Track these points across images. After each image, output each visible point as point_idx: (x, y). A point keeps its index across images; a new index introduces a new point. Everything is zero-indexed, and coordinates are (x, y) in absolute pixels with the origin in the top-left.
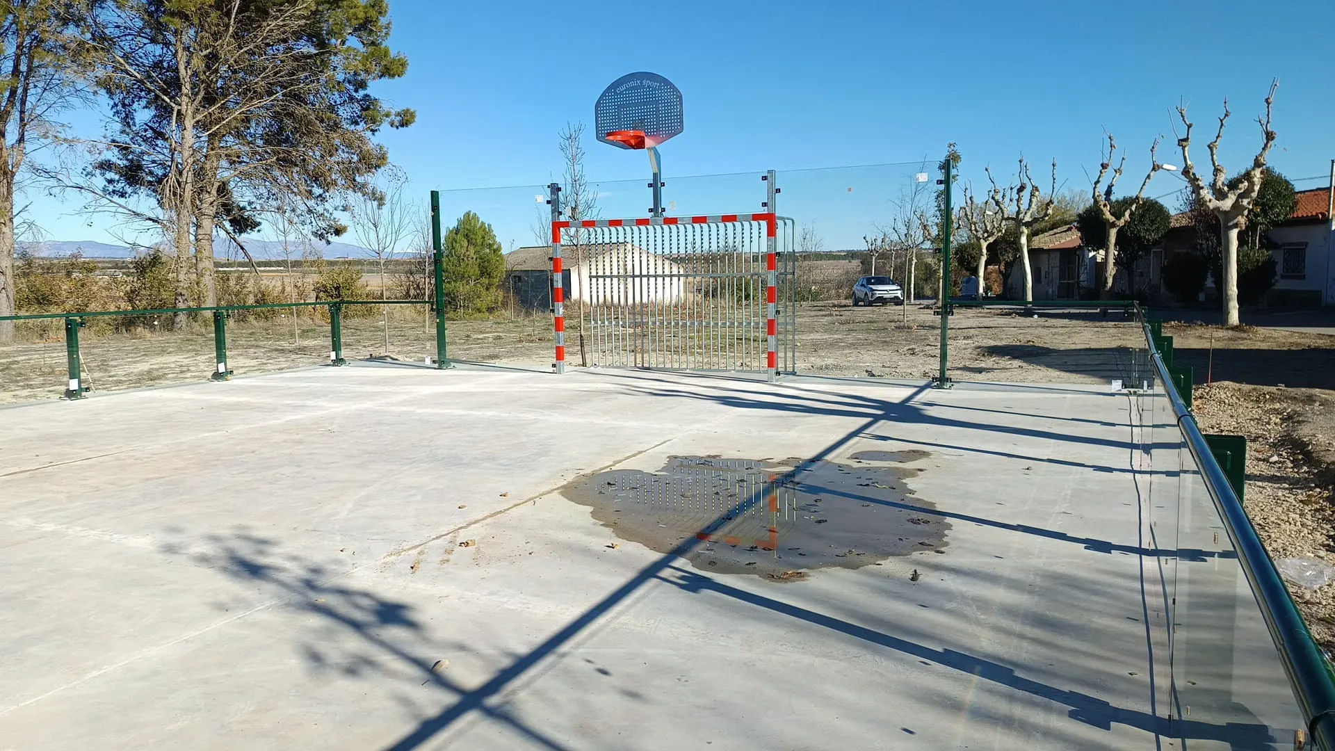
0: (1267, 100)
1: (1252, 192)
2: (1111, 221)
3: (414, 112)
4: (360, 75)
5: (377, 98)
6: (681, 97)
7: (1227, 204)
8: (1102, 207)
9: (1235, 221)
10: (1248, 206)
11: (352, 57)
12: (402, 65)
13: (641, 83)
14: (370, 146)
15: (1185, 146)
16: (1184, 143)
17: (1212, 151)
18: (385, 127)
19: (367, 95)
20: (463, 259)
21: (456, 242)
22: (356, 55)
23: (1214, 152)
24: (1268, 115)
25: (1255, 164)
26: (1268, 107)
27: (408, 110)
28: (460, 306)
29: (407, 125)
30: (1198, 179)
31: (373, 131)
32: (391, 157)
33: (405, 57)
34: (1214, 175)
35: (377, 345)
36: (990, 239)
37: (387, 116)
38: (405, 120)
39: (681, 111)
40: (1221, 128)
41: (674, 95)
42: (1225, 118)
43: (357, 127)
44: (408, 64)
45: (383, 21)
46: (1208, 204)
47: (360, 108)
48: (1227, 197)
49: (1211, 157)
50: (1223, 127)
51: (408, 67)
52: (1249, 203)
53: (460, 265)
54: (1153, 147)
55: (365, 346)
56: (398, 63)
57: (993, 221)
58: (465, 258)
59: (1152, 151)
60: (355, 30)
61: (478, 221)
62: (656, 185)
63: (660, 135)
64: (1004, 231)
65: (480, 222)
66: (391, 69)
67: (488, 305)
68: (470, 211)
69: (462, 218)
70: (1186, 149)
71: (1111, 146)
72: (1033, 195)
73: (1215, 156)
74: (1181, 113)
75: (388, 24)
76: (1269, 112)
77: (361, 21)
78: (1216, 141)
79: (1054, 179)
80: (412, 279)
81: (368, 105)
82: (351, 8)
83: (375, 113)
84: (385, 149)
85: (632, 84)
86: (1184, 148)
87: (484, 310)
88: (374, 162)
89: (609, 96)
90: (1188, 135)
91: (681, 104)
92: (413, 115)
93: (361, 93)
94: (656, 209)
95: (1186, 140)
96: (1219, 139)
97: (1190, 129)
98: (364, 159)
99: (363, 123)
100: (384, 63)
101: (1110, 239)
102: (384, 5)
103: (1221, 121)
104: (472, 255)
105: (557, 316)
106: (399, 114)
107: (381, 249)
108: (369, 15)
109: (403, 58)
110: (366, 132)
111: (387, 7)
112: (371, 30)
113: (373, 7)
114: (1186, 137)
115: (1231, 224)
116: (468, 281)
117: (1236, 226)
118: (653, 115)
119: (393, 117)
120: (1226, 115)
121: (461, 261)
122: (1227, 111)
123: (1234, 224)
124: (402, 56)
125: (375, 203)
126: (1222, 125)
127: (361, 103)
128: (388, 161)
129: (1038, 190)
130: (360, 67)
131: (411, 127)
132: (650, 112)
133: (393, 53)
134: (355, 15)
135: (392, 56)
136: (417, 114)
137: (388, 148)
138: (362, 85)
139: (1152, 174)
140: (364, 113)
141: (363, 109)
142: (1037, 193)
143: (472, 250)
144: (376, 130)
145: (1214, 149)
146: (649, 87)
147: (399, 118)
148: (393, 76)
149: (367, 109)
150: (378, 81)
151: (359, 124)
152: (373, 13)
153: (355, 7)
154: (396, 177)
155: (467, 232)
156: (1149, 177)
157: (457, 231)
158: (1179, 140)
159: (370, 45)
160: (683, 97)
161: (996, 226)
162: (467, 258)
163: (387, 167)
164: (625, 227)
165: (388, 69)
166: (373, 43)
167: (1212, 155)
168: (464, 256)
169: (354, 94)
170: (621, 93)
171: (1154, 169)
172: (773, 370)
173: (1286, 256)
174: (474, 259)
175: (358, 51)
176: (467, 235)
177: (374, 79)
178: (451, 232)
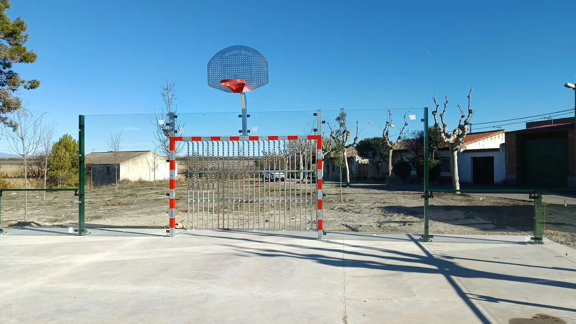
0: (468, 97)
1: (464, 135)
2: (390, 147)
3: (39, 82)
4: (7, 60)
5: (16, 73)
6: (267, 62)
7: (451, 140)
8: (387, 140)
9: (456, 147)
10: (462, 141)
11: (3, 50)
12: (34, 57)
13: (240, 52)
14: (11, 98)
15: (436, 115)
16: (435, 113)
17: (442, 117)
18: (21, 88)
19: (11, 71)
20: (62, 159)
21: (59, 149)
22: (6, 49)
23: (443, 118)
24: (469, 103)
25: (465, 123)
26: (469, 99)
27: (35, 80)
28: (60, 183)
29: (34, 88)
30: (441, 129)
31: (13, 90)
32: (23, 104)
33: (36, 53)
34: (443, 127)
35: (15, 210)
36: (325, 153)
37: (23, 82)
38: (33, 85)
39: (267, 71)
40: (445, 107)
41: (262, 61)
42: (446, 103)
43: (4, 87)
44: (37, 57)
45: (23, 33)
46: (444, 140)
47: (6, 78)
48: (451, 137)
49: (441, 120)
50: (446, 107)
51: (37, 58)
52: (462, 140)
53: (60, 161)
54: (405, 116)
55: (6, 211)
56: (32, 56)
57: (327, 146)
58: (64, 158)
59: (404, 117)
60: (6, 36)
61: (72, 139)
62: (244, 116)
63: (253, 85)
64: (331, 150)
65: (73, 139)
66: (26, 58)
67: (76, 182)
68: (67, 134)
69: (62, 137)
70: (436, 116)
71: (390, 115)
72: (348, 135)
73: (443, 120)
74: (434, 100)
75: (26, 35)
76: (469, 101)
77: (11, 31)
78: (443, 113)
79: (357, 128)
80: (31, 168)
81: (11, 76)
82: (5, 24)
83: (15, 81)
84: (20, 100)
85: (233, 52)
86: (435, 115)
87: (73, 185)
88: (12, 106)
89: (217, 59)
90: (437, 109)
91: (267, 66)
92: (38, 83)
93: (7, 70)
94: (244, 131)
95: (436, 112)
96: (444, 112)
97: (438, 107)
98: (7, 104)
99: (7, 85)
100: (23, 54)
101: (390, 154)
102: (25, 26)
103: (445, 105)
104: (68, 156)
105: (171, 198)
106: (30, 82)
107: (25, 153)
108: (15, 29)
109: (34, 53)
110: (9, 90)
111: (26, 27)
112: (16, 38)
113: (18, 25)
114: (435, 110)
115: (454, 149)
116: (64, 170)
117: (457, 149)
118: (248, 72)
119: (26, 83)
120: (447, 102)
121: (61, 159)
122: (447, 101)
123: (456, 149)
124: (34, 52)
125: (12, 128)
126: (445, 106)
127: (7, 75)
128: (21, 106)
129: (349, 133)
130: (8, 55)
131: (36, 89)
132: (246, 70)
133: (28, 50)
134: (7, 27)
135: (28, 52)
136: (41, 83)
137: (22, 100)
138: (9, 65)
139: (405, 127)
140: (8, 80)
141: (8, 78)
142: (349, 134)
143: (68, 154)
144: (15, 90)
145: (443, 116)
146: (245, 55)
147: (30, 84)
148: (28, 62)
149: (11, 78)
150: (18, 64)
151: (5, 86)
152: (18, 29)
153: (7, 24)
154: (26, 115)
155: (65, 144)
156: (404, 128)
157: (60, 143)
158: (433, 112)
159: (15, 45)
160: (268, 62)
161: (328, 148)
162: (65, 158)
163: (21, 110)
164: (204, 142)
165: (25, 58)
166: (16, 44)
167: (442, 119)
168: (63, 157)
169: (3, 70)
170: (226, 58)
171: (405, 125)
172: (321, 232)
173: (442, 162)
174: (69, 159)
175: (7, 47)
176: (65, 146)
177: (16, 62)
178: (56, 144)
